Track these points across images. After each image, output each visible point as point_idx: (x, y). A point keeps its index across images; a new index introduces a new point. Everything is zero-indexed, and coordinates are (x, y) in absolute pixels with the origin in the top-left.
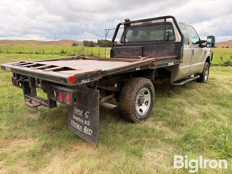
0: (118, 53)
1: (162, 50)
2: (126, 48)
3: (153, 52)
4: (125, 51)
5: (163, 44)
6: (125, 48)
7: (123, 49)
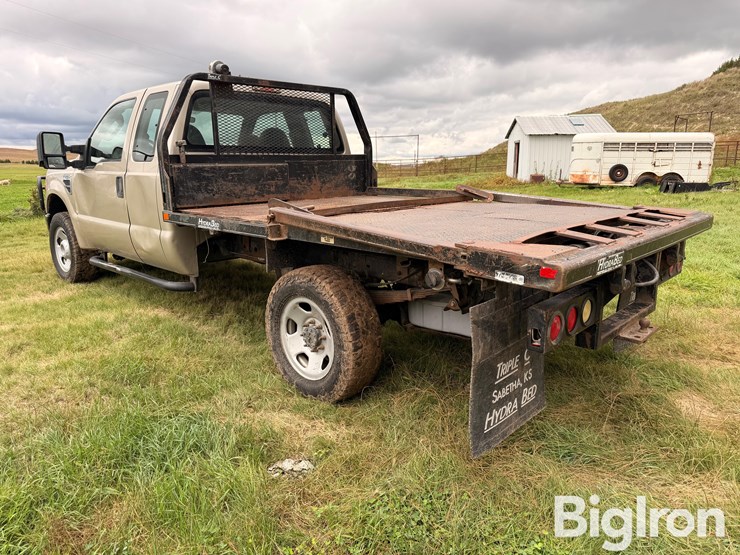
0: (199, 189)
1: (333, 174)
2: (235, 169)
3: (314, 181)
4: (231, 181)
5: (332, 158)
6: (229, 170)
7: (224, 174)
